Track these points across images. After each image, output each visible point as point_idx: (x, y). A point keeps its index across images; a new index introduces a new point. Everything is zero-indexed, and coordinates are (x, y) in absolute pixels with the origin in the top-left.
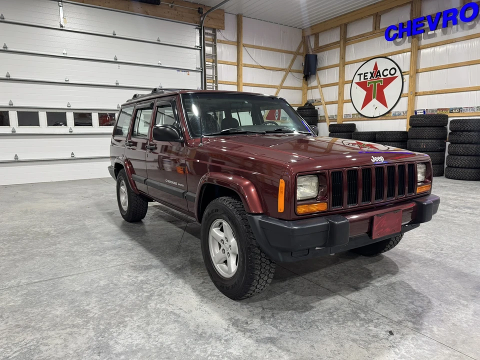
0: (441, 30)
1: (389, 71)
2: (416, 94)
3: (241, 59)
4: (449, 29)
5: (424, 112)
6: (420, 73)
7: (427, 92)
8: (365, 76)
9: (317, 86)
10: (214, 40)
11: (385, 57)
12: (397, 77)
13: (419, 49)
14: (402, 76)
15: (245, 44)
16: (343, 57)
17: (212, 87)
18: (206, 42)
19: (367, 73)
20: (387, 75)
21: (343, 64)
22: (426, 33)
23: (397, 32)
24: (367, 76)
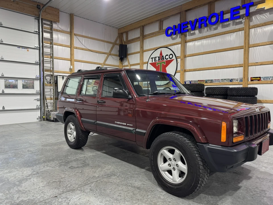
0: (198, 30)
1: (169, 56)
2: (185, 71)
3: (73, 43)
4: (203, 30)
5: (190, 82)
6: (187, 58)
7: (191, 70)
8: (155, 59)
9: (128, 65)
10: (51, 29)
11: (166, 47)
12: (174, 60)
13: (186, 42)
14: (176, 59)
15: (77, 34)
16: (142, 47)
17: (49, 61)
18: (44, 29)
19: (156, 57)
20: (168, 58)
21: (142, 51)
22: (189, 32)
23: (172, 31)
24: (156, 59)
